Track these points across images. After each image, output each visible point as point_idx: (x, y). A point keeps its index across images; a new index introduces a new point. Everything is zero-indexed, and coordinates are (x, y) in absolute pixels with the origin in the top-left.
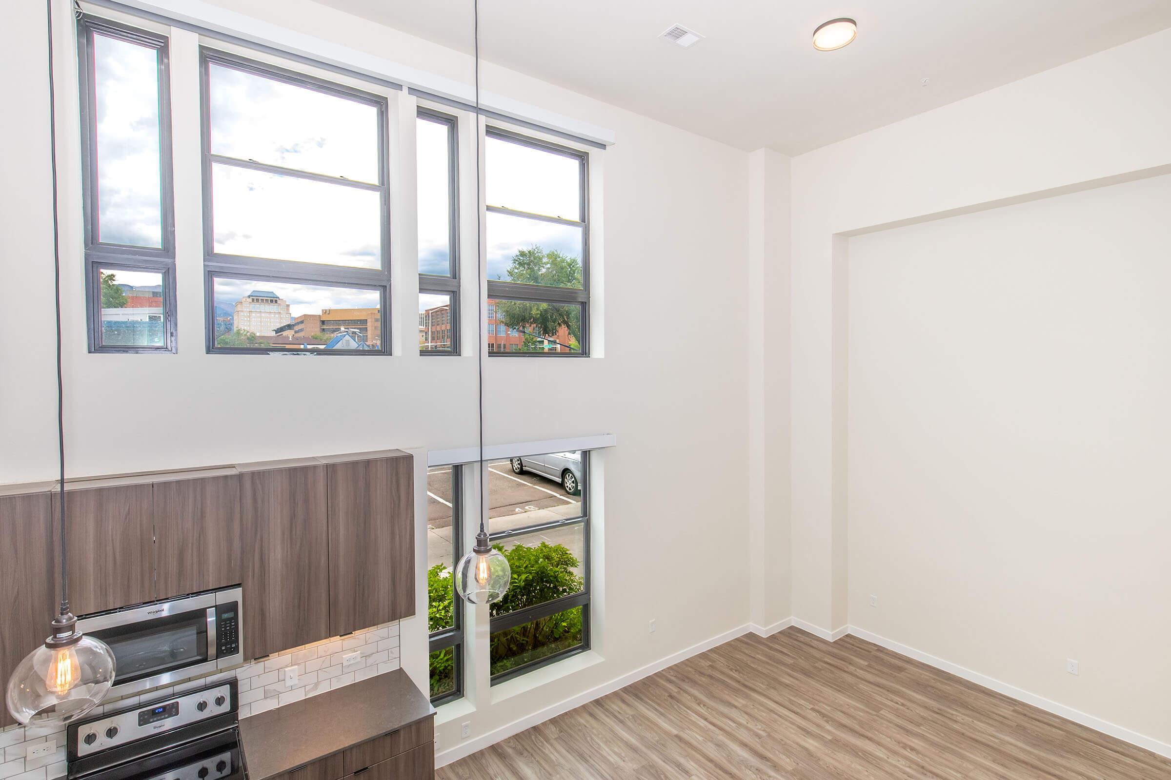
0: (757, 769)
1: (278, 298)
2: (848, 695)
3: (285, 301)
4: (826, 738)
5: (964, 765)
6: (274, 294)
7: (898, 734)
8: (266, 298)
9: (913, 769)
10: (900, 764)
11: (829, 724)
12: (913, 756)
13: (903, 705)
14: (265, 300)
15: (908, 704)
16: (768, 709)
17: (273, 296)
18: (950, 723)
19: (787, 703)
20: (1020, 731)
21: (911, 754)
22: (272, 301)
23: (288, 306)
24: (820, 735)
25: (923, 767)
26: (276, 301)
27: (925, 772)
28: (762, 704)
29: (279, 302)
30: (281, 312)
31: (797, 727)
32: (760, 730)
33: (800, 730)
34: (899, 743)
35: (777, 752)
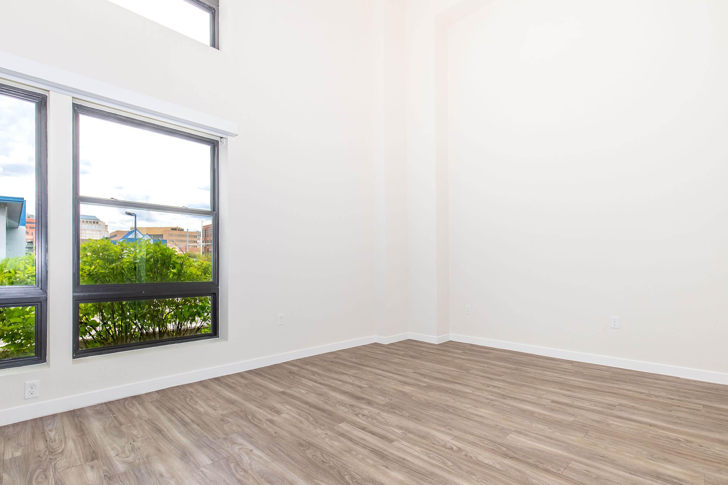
0: (350, 405)
1: (99, 220)
2: (446, 365)
3: (105, 223)
4: (421, 385)
5: (538, 392)
6: (96, 217)
7: (483, 380)
8: (90, 220)
9: (494, 396)
10: (485, 395)
11: (426, 379)
12: (496, 390)
13: (488, 367)
14: (89, 222)
15: (493, 367)
16: (375, 374)
17: (95, 219)
18: (525, 374)
19: (394, 371)
20: (577, 374)
21: (494, 389)
22: (94, 222)
23: (106, 226)
24: (416, 384)
25: (503, 395)
26: (97, 223)
27: (505, 397)
28: (371, 372)
29: (99, 223)
30: (101, 230)
31: (397, 381)
32: (364, 384)
33: (399, 383)
34: (484, 384)
35: (375, 395)
